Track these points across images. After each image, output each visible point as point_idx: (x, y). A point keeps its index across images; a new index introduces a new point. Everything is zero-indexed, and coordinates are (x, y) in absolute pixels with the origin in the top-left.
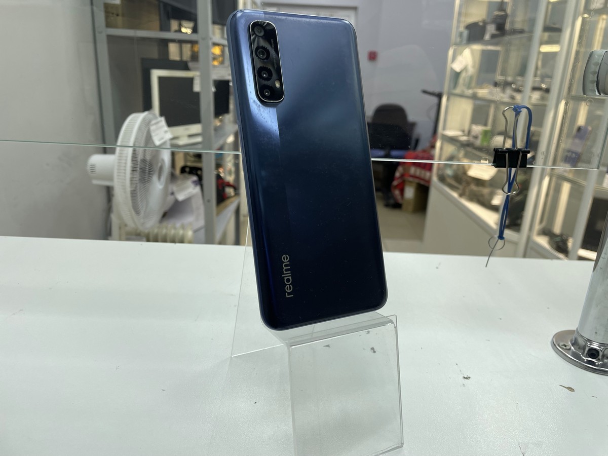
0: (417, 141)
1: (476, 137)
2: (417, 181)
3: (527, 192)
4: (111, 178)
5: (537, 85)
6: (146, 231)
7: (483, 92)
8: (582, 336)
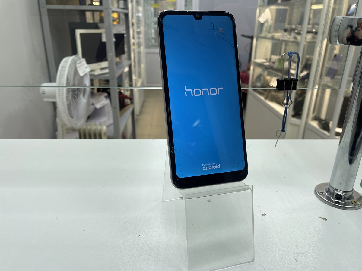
1: (274, 63)
4: (54, 97)
6: (78, 128)
7: (278, 35)
8: (332, 187)
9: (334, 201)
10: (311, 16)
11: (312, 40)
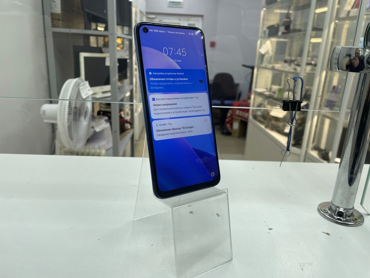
0: (240, 95)
1: (274, 92)
2: (240, 118)
3: (305, 125)
4: (55, 119)
5: (309, 62)
6: (77, 151)
7: (278, 66)
8: (334, 205)
9: (336, 218)
10: (311, 49)
11: (311, 72)
